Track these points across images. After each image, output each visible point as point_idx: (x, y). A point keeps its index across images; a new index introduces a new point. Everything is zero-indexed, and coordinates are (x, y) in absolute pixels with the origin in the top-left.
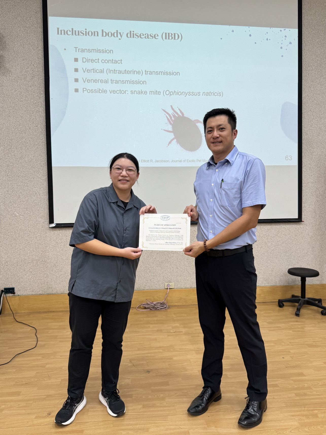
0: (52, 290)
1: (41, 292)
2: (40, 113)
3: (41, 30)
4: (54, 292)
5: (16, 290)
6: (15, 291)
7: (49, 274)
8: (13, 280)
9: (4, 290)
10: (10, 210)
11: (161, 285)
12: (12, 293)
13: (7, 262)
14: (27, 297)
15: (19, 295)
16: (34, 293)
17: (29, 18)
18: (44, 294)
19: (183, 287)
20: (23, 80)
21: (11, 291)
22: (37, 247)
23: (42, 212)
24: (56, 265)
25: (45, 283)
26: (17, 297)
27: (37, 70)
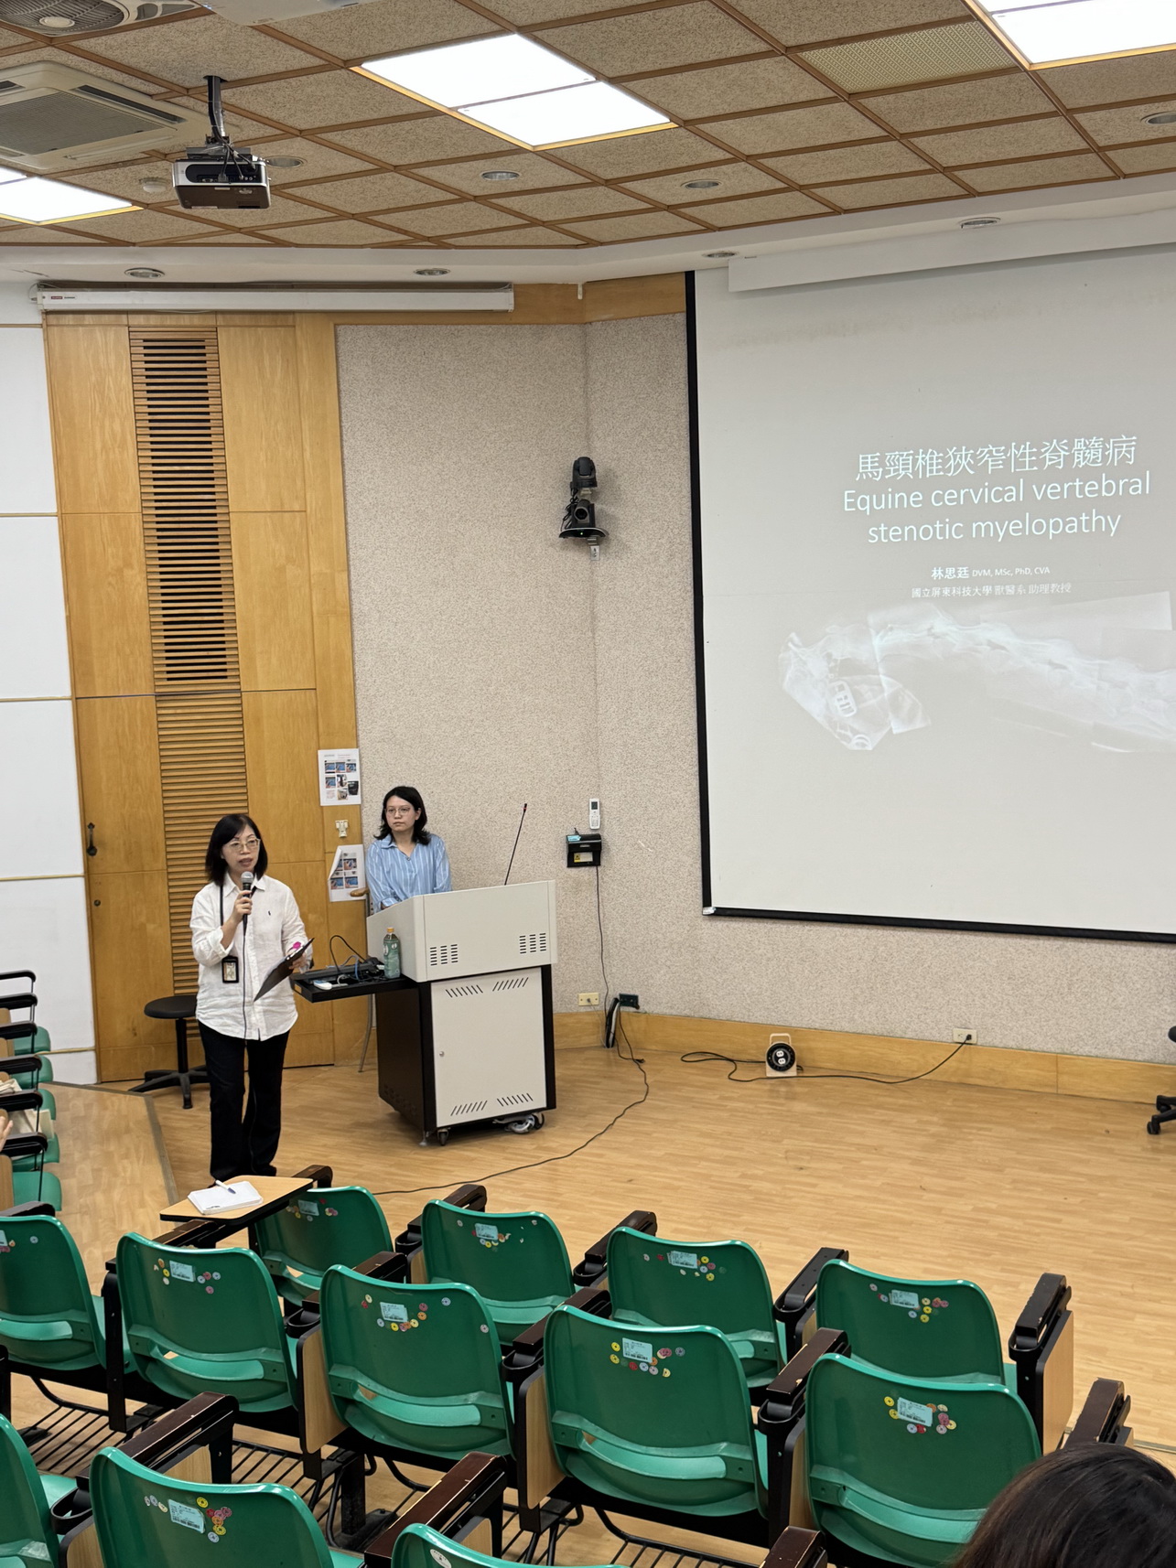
0: (710, 1011)
1: (687, 1012)
2: (685, 632)
3: (686, 453)
4: (713, 1014)
5: (641, 1002)
6: (639, 1004)
7: (702, 974)
8: (635, 980)
9: (618, 998)
10: (629, 835)
11: (945, 1033)
12: (633, 1006)
13: (624, 942)
14: (661, 1018)
15: (646, 1013)
16: (674, 1013)
17: (663, 431)
18: (694, 1017)
19: (997, 1042)
20: (653, 565)
21: (630, 1000)
22: (680, 916)
23: (689, 842)
24: (717, 957)
25: (696, 994)
26: (643, 1017)
27: (678, 541)
